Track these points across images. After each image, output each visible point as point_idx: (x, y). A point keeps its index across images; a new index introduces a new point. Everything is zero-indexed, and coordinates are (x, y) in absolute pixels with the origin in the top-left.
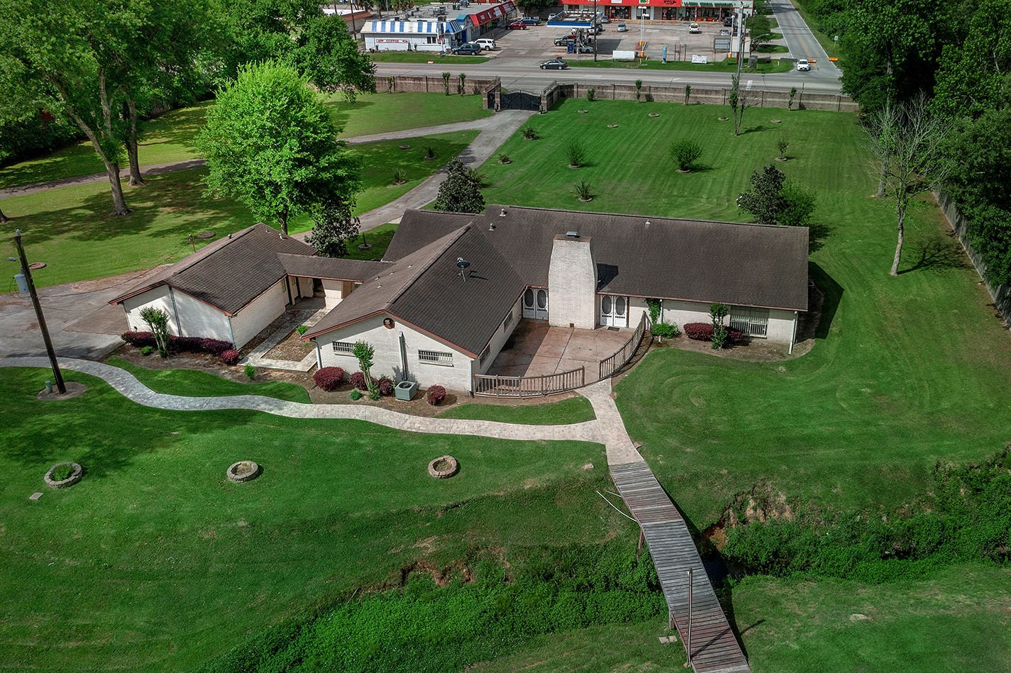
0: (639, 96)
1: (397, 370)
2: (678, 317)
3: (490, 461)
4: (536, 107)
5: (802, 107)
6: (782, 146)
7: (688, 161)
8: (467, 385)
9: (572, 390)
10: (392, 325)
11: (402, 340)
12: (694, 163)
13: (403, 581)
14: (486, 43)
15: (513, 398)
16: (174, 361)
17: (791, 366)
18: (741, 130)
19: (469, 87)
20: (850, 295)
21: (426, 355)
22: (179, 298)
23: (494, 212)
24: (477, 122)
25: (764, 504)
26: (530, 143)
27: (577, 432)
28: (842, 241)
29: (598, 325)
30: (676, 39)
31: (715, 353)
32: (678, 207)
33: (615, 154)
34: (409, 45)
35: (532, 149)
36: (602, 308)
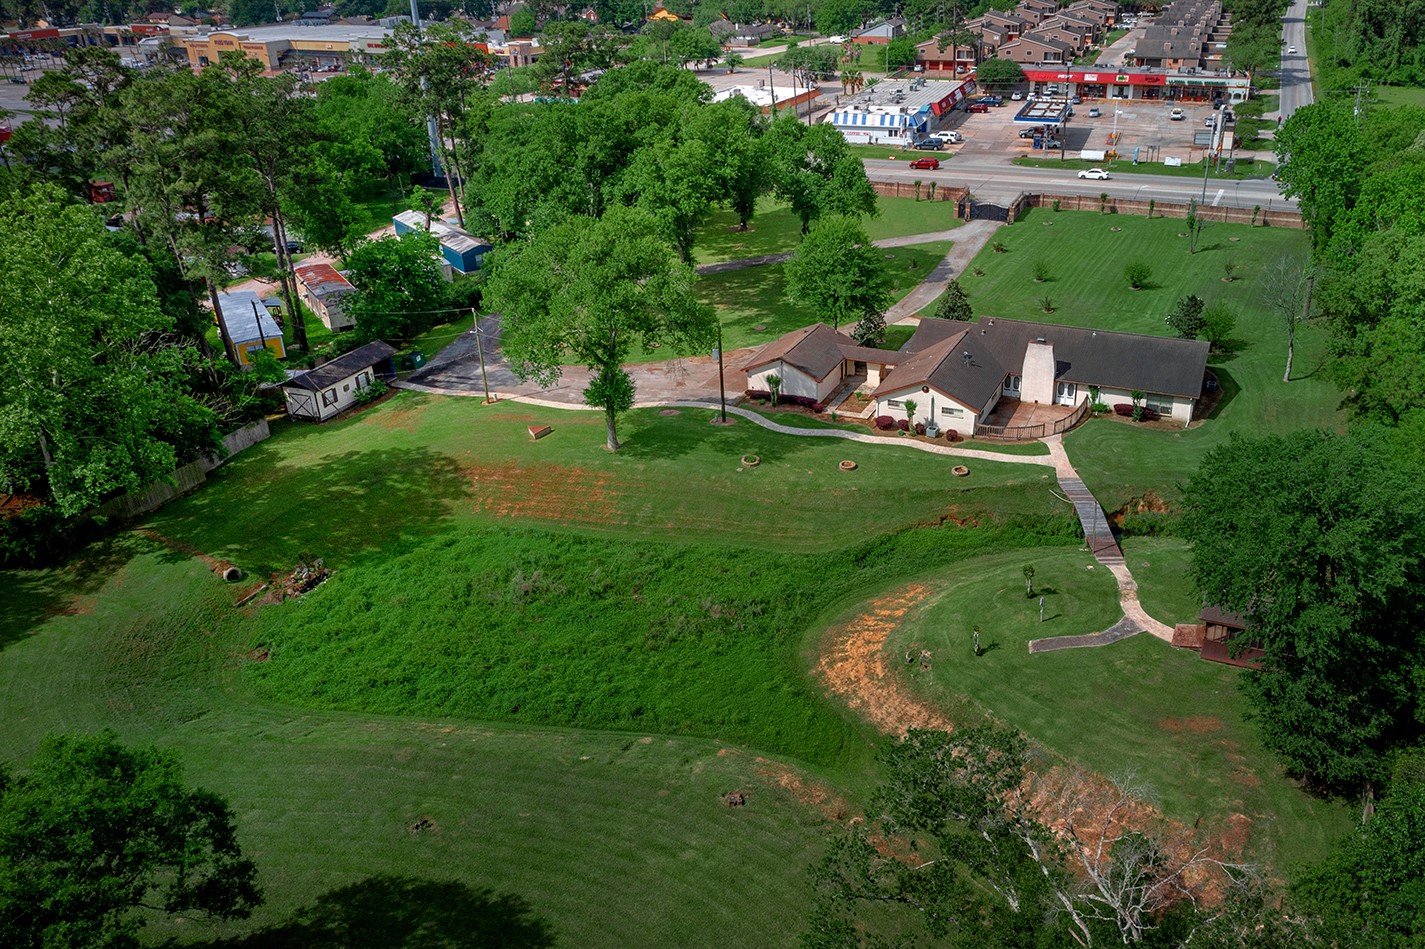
0: (1103, 208)
1: (926, 420)
2: (1110, 400)
3: (987, 471)
4: (1004, 219)
5: (1266, 223)
6: (1229, 268)
7: (1140, 281)
8: (971, 431)
9: (1036, 439)
10: (927, 391)
11: (933, 400)
12: (1145, 281)
13: (941, 524)
14: (948, 135)
15: (998, 439)
16: (781, 408)
17: (1184, 434)
18: (1198, 248)
19: (938, 193)
20: (1244, 393)
21: (946, 411)
22: (786, 368)
23: (984, 322)
24: (949, 232)
25: (1150, 505)
26: (1001, 256)
27: (1039, 460)
28: (1256, 353)
29: (1054, 403)
30: (1153, 128)
31: (1133, 424)
32: (1124, 321)
33: (1075, 269)
34: (871, 138)
35: (1001, 263)
36: (1058, 391)
